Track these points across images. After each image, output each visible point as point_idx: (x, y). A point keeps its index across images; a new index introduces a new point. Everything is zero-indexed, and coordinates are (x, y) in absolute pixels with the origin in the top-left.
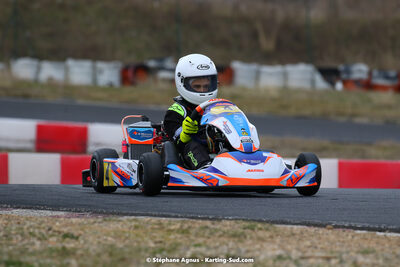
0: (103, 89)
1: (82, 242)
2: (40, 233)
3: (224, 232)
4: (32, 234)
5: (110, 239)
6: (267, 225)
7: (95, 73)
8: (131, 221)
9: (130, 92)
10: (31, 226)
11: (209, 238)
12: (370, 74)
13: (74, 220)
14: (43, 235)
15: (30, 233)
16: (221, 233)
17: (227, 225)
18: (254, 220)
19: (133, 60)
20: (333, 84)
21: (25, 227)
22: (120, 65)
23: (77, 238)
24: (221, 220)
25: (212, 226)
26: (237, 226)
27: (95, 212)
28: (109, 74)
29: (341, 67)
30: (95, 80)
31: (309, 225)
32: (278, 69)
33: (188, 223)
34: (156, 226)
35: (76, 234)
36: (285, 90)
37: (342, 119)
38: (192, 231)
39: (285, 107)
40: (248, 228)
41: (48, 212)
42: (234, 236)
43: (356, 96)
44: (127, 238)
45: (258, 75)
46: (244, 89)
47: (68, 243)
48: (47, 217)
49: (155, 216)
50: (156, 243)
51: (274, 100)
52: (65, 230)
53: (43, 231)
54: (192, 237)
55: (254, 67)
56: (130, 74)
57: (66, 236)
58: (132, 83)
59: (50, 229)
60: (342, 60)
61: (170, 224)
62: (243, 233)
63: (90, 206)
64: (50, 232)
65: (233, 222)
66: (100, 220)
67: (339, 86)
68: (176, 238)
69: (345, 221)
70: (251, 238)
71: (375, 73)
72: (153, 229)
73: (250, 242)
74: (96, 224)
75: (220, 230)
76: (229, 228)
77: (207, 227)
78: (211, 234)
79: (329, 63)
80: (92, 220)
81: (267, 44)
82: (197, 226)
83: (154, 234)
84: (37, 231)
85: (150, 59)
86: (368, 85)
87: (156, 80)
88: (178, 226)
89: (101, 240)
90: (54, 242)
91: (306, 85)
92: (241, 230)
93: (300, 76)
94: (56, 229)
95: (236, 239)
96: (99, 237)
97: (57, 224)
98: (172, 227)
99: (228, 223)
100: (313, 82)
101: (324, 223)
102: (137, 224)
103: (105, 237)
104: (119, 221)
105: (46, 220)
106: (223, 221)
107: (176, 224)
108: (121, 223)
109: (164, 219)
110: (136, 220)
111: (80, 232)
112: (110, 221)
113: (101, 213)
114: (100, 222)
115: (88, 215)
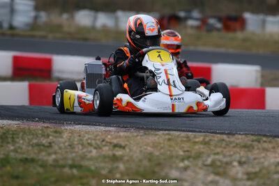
1: (128, 150)
2: (96, 143)
3: (237, 144)
4: (90, 144)
5: (149, 148)
6: (270, 139)
8: (165, 135)
10: (89, 138)
11: (225, 148)
13: (122, 134)
14: (98, 145)
15: (89, 144)
16: (235, 145)
17: (239, 139)
18: (260, 135)
19: (167, 11)
21: (85, 139)
22: (157, 15)
23: (124, 148)
24: (234, 135)
25: (228, 139)
26: (246, 139)
27: (138, 128)
33: (209, 137)
34: (185, 139)
35: (123, 144)
38: (212, 143)
40: (256, 140)
41: (102, 127)
42: (245, 147)
44: (162, 148)
46: (254, 33)
47: (117, 151)
48: (101, 131)
49: (184, 131)
50: (184, 151)
52: (115, 141)
53: (98, 142)
54: (212, 148)
55: (261, 17)
56: (165, 22)
57: (116, 146)
59: (103, 141)
61: (195, 137)
62: (251, 145)
63: (133, 123)
64: (104, 143)
65: (243, 136)
68: (200, 148)
70: (258, 149)
72: (182, 141)
73: (256, 152)
74: (139, 137)
75: (234, 142)
76: (241, 141)
77: (223, 140)
78: (227, 145)
80: (135, 134)
82: (216, 139)
83: (183, 145)
84: (93, 142)
85: (180, 10)
87: (186, 27)
88: (201, 139)
89: (142, 149)
90: (106, 150)
92: (250, 143)
94: (109, 141)
95: (246, 149)
96: (141, 147)
97: (109, 137)
98: (197, 140)
99: (240, 136)
102: (170, 137)
103: (145, 147)
104: (156, 135)
105: (100, 134)
106: (236, 136)
107: (200, 137)
108: (158, 136)
109: (190, 133)
110: (169, 134)
111: (126, 143)
112: (149, 134)
113: (142, 128)
114: (141, 136)
115: (132, 130)
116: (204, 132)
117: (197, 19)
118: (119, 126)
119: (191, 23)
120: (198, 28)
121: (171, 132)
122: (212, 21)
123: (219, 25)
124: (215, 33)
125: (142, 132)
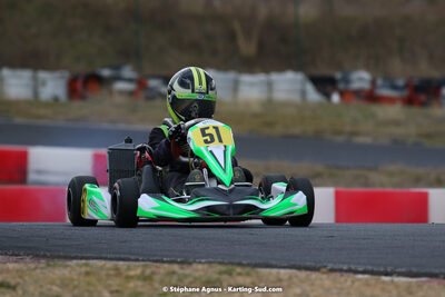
0: (47, 105)
1: (20, 292)
3: (196, 279)
5: (54, 288)
6: (248, 269)
7: (36, 86)
8: (81, 266)
9: (79, 108)
12: (373, 82)
13: (11, 266)
16: (192, 279)
17: (199, 270)
18: (232, 264)
19: (82, 68)
20: (328, 95)
22: (67, 74)
23: (14, 288)
24: (190, 264)
25: (181, 272)
26: (211, 270)
27: (37, 256)
28: (53, 86)
29: (338, 75)
30: (36, 94)
31: (299, 268)
32: (261, 77)
33: (151, 268)
34: (112, 272)
35: (13, 282)
36: (269, 103)
37: (340, 139)
38: (157, 278)
39: (269, 125)
40: (225, 272)
42: (209, 282)
43: (356, 110)
44: (75, 287)
45: (236, 86)
49: (111, 259)
50: (112, 292)
51: (255, 115)
54: (156, 285)
55: (231, 75)
56: (79, 85)
58: (83, 97)
60: (339, 66)
61: (129, 269)
62: (218, 279)
63: (30, 248)
65: (206, 266)
66: (42, 265)
67: (336, 98)
68: (136, 286)
69: (344, 263)
70: (230, 285)
71: (379, 82)
72: (107, 275)
74: (38, 271)
75: (190, 275)
76: (201, 273)
77: (174, 273)
78: (180, 280)
79: (323, 71)
80: (32, 266)
81: (247, 48)
82: (162, 271)
83: (110, 282)
85: (104, 67)
86: (371, 97)
87: (111, 92)
88: (139, 271)
89: (44, 289)
91: (296, 98)
92: (216, 276)
93: (288, 86)
96: (41, 287)
98: (132, 273)
99: (200, 267)
100: (303, 93)
101: (318, 265)
102: (88, 269)
103: (49, 286)
104: (67, 266)
106: (195, 266)
107: (136, 269)
108: (69, 269)
109: (121, 263)
110: (86, 265)
111: (19, 280)
112: (54, 266)
113: (44, 256)
114: (42, 268)
115: (28, 259)
116: (143, 260)
117: (130, 80)
118: (6, 254)
119: (120, 86)
120: (131, 94)
121: (91, 262)
122: (153, 83)
125: (43, 262)
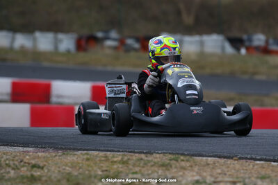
0: (63, 54)
1: (46, 171)
2: (14, 164)
3: (155, 163)
4: (8, 165)
5: (67, 168)
6: (188, 157)
7: (56, 42)
8: (84, 155)
9: (83, 57)
10: (7, 159)
11: (143, 167)
12: (267, 42)
13: (40, 154)
14: (16, 166)
16: (153, 164)
17: (157, 157)
18: (178, 154)
19: (85, 32)
20: (238, 49)
21: (3, 159)
22: (75, 36)
23: (42, 168)
24: (152, 154)
25: (146, 159)
26: (164, 158)
27: (57, 148)
28: (67, 43)
29: (245, 37)
30: (56, 47)
31: (220, 157)
32: (196, 38)
33: (127, 156)
34: (103, 159)
35: (41, 165)
36: (202, 55)
37: (246, 77)
38: (130, 162)
39: (202, 67)
40: (173, 159)
41: (20, 148)
42: (163, 165)
43: (256, 58)
45: (181, 43)
47: (35, 171)
48: (19, 152)
49: (102, 151)
50: (103, 171)
51: (193, 62)
52: (33, 162)
53: (17, 163)
54: (131, 167)
55: (178, 37)
56: (83, 43)
57: (34, 166)
58: (85, 50)
59: (21, 161)
60: (246, 32)
61: (113, 157)
62: (169, 164)
63: (52, 144)
64: (22, 164)
65: (162, 155)
66: (60, 154)
67: (243, 51)
68: (118, 167)
69: (248, 154)
70: (176, 167)
71: (271, 41)
72: (100, 160)
73: (174, 170)
74: (57, 157)
75: (152, 161)
76: (159, 160)
77: (142, 159)
78: (145, 164)
79: (235, 34)
80: (54, 154)
81: (188, 20)
82: (134, 158)
83: (102, 165)
84: (11, 163)
85: (99, 31)
86: (266, 51)
87: (103, 47)
88: (120, 158)
89: (61, 168)
90: (24, 171)
91: (218, 51)
92: (168, 161)
93: (213, 43)
94: (27, 161)
95: (164, 168)
96: (59, 167)
97: (27, 157)
98: (115, 159)
99: (158, 155)
100: (223, 48)
101: (232, 155)
102: (88, 157)
103: (64, 167)
104: (75, 154)
105: (18, 154)
106: (154, 155)
107: (118, 157)
108: (76, 156)
109: (109, 153)
110: (87, 154)
111: (45, 163)
112: (67, 154)
113: (61, 149)
114: (60, 156)
115: (51, 150)
116: (123, 152)
117: (114, 40)
118: (37, 147)
119: (109, 43)
120: (116, 48)
121: (90, 152)
122: (130, 42)
123: (137, 46)
124: (132, 54)
125: (60, 152)
